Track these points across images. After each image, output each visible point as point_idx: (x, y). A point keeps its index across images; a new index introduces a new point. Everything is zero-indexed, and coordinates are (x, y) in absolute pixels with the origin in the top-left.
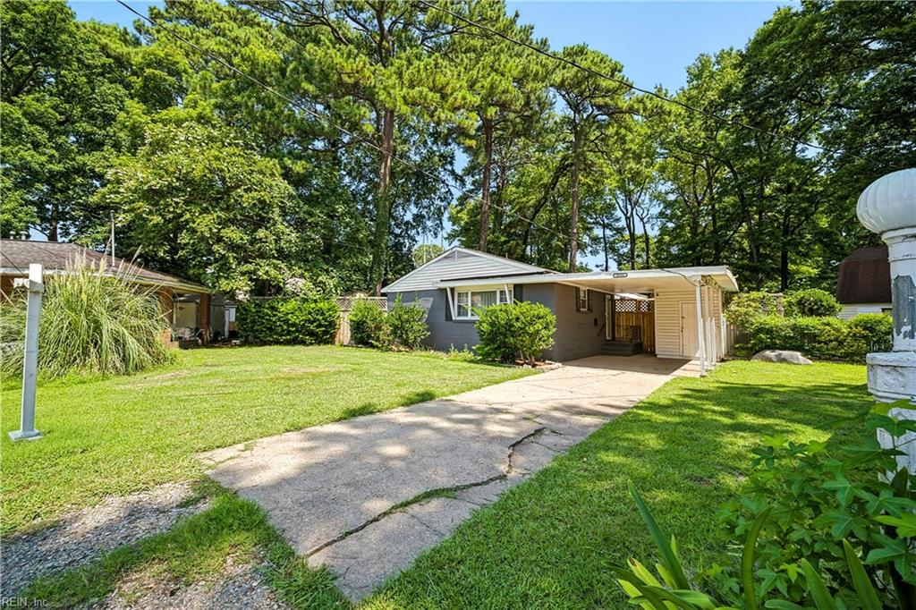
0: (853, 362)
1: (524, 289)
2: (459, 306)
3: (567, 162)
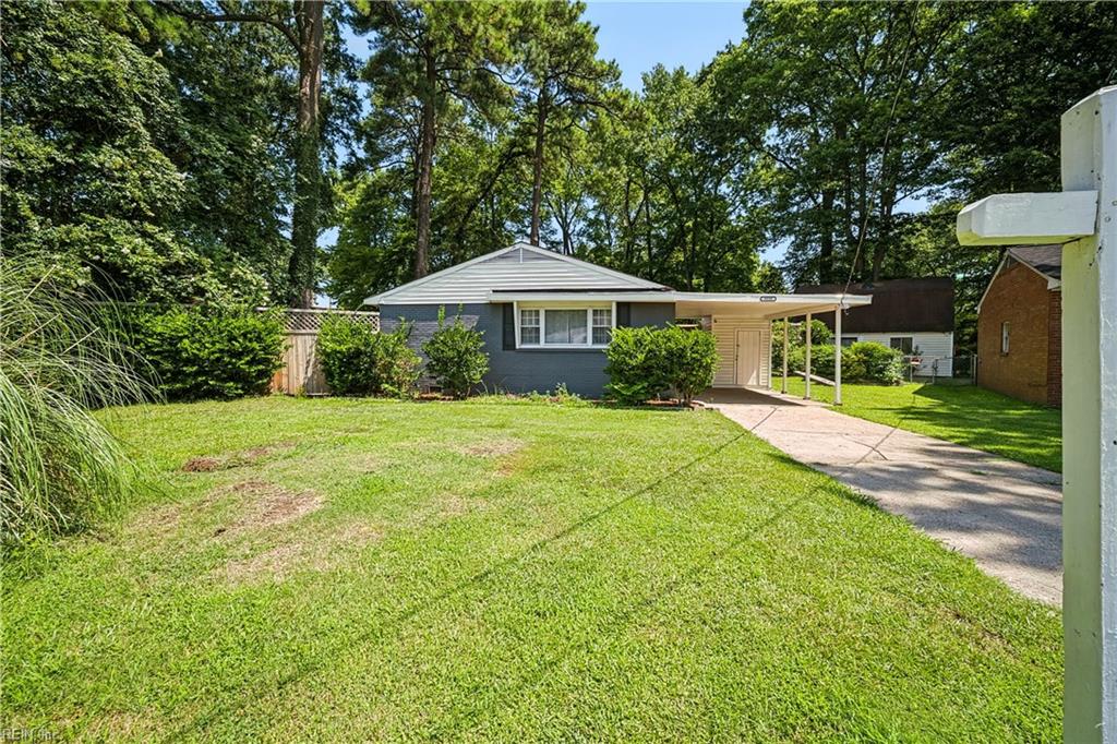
1: (633, 309)
2: (522, 329)
3: (515, 150)
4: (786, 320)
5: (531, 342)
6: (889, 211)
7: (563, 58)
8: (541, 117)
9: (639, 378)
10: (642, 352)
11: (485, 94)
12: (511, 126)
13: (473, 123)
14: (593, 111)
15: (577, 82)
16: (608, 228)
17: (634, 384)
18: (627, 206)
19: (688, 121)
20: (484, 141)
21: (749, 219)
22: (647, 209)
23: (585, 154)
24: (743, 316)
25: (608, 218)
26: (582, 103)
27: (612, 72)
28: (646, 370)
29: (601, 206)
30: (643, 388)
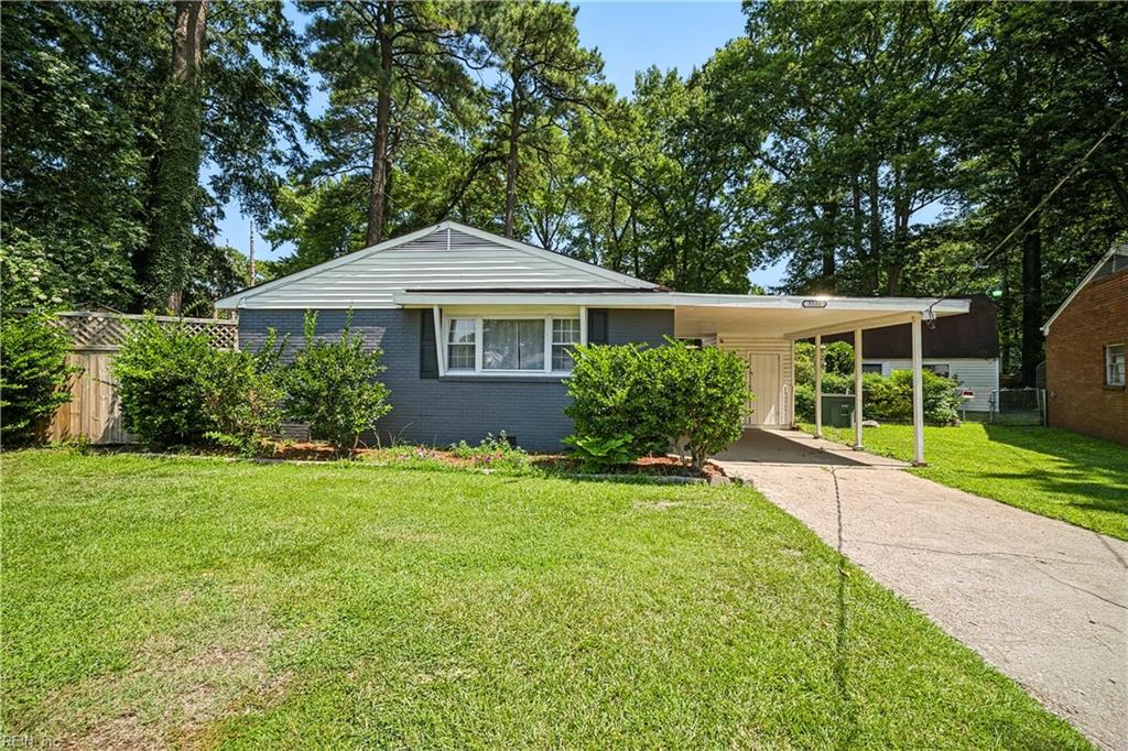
0: (901, 422)
1: (611, 318)
2: (450, 347)
3: (489, 155)
4: (818, 340)
5: (463, 367)
6: (905, 222)
7: (539, 46)
8: (516, 116)
9: (619, 428)
10: (624, 386)
11: (450, 81)
12: (485, 128)
13: (444, 125)
14: (573, 110)
15: (555, 75)
16: (594, 247)
17: (608, 437)
18: (612, 225)
19: (680, 121)
20: (456, 146)
21: (745, 235)
22: (634, 226)
23: (565, 158)
24: (756, 335)
25: (593, 237)
26: (560, 98)
27: (594, 62)
28: (630, 416)
29: (587, 224)
30: (626, 443)
